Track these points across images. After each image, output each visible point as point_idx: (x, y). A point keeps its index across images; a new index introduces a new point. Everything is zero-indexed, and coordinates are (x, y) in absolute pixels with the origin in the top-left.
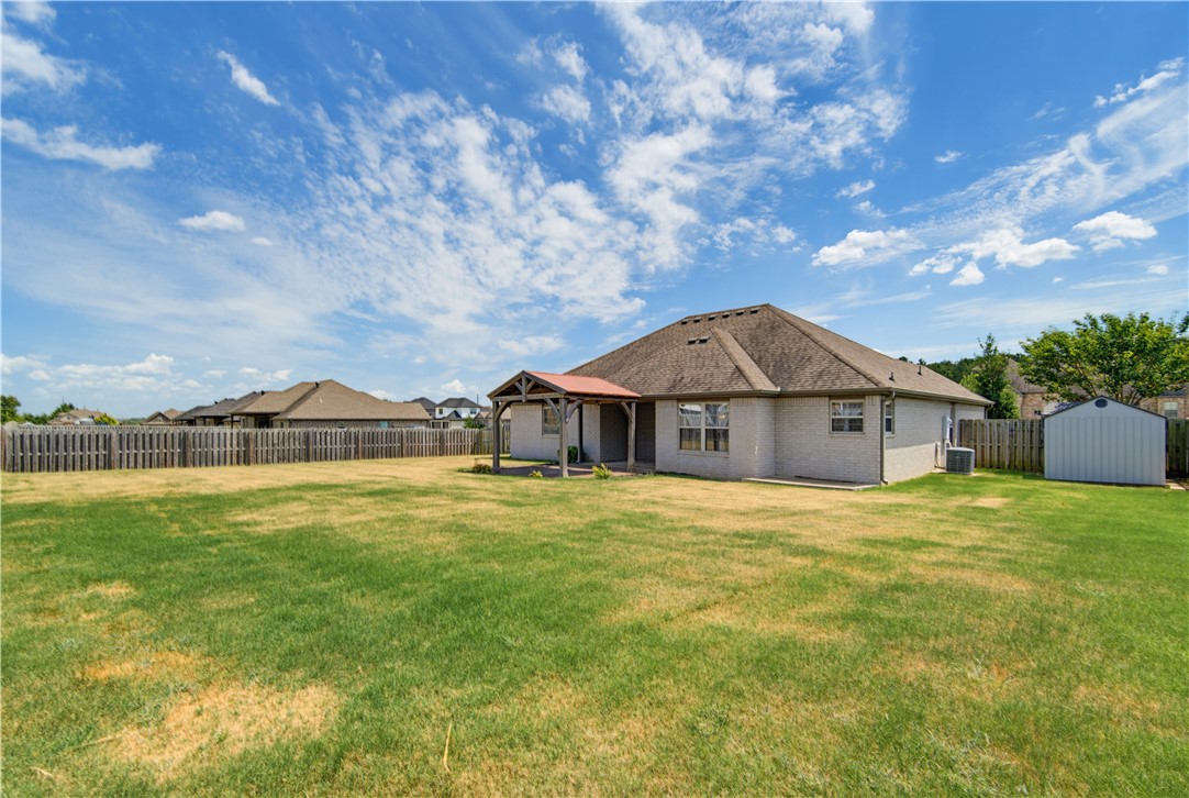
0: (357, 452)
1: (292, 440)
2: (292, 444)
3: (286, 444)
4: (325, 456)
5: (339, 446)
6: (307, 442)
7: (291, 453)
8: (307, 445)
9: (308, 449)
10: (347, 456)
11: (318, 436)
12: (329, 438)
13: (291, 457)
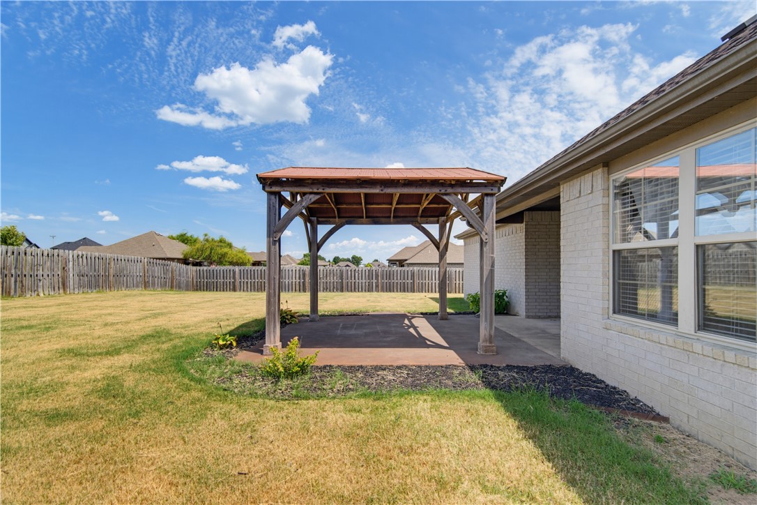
0: (377, 286)
1: (332, 275)
2: (332, 278)
3: (328, 278)
4: (353, 288)
5: (364, 281)
6: (341, 278)
7: (331, 284)
8: (342, 279)
9: (342, 283)
10: (370, 290)
11: (349, 273)
12: (357, 274)
13: (332, 288)
